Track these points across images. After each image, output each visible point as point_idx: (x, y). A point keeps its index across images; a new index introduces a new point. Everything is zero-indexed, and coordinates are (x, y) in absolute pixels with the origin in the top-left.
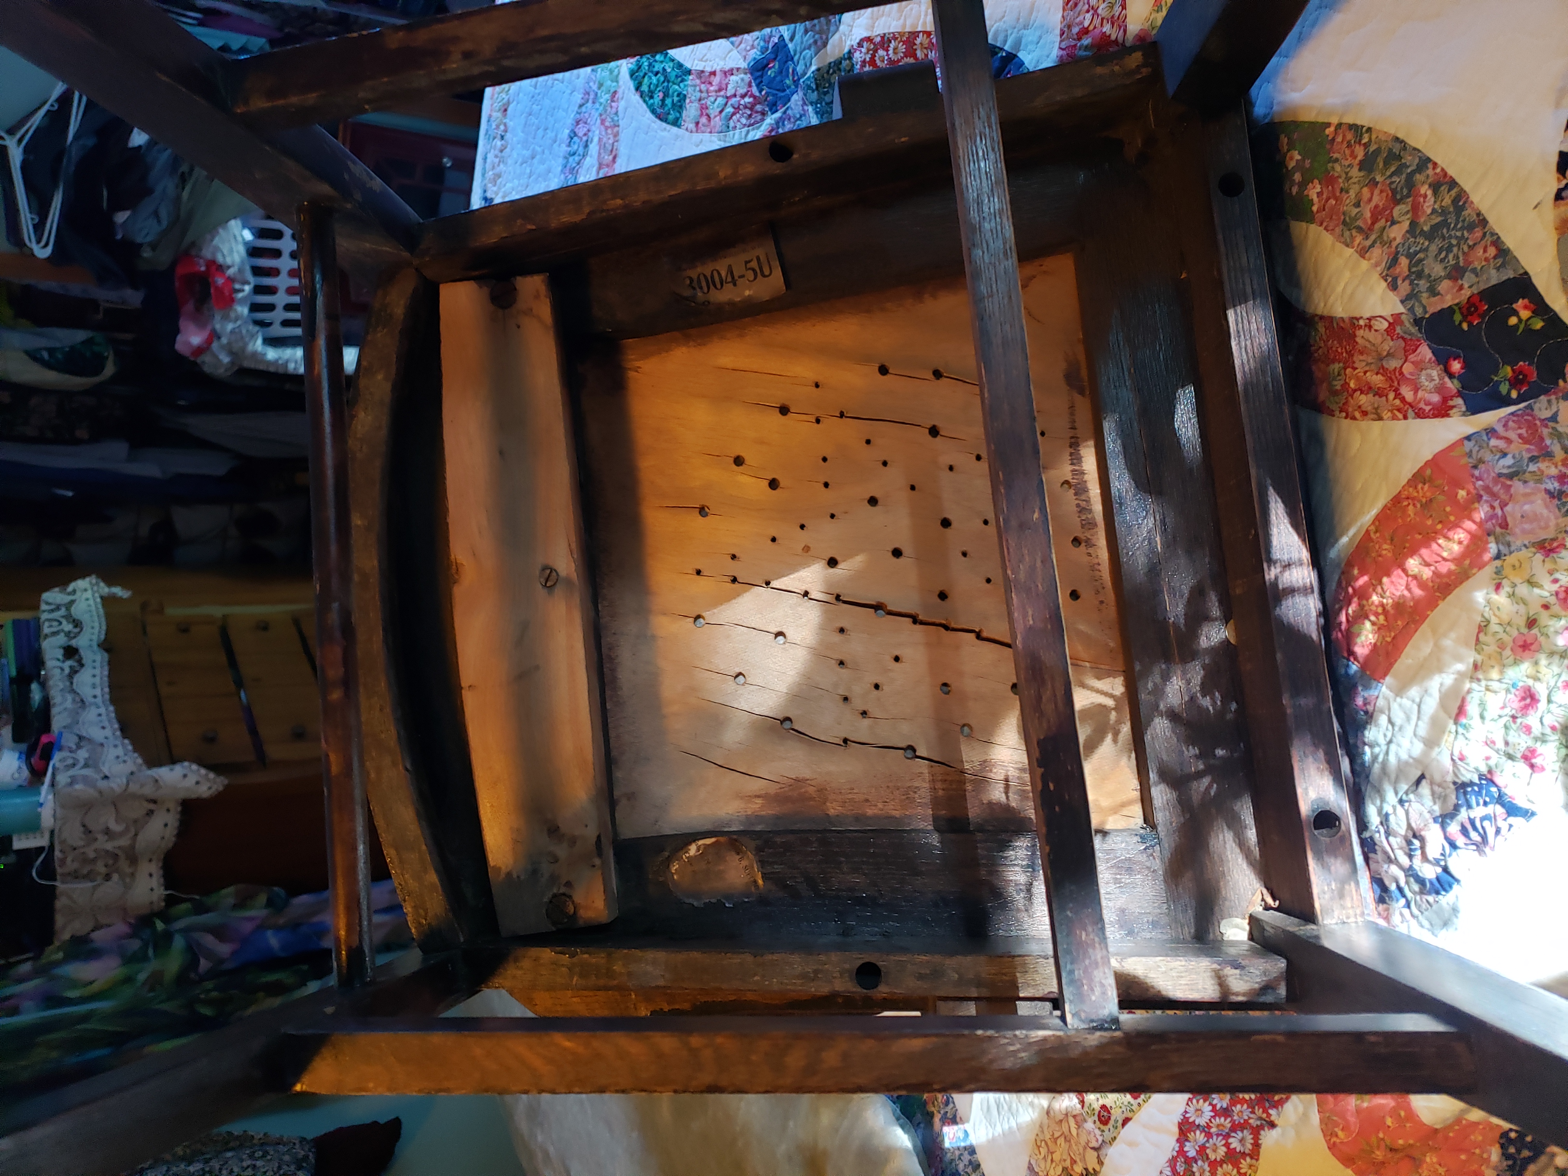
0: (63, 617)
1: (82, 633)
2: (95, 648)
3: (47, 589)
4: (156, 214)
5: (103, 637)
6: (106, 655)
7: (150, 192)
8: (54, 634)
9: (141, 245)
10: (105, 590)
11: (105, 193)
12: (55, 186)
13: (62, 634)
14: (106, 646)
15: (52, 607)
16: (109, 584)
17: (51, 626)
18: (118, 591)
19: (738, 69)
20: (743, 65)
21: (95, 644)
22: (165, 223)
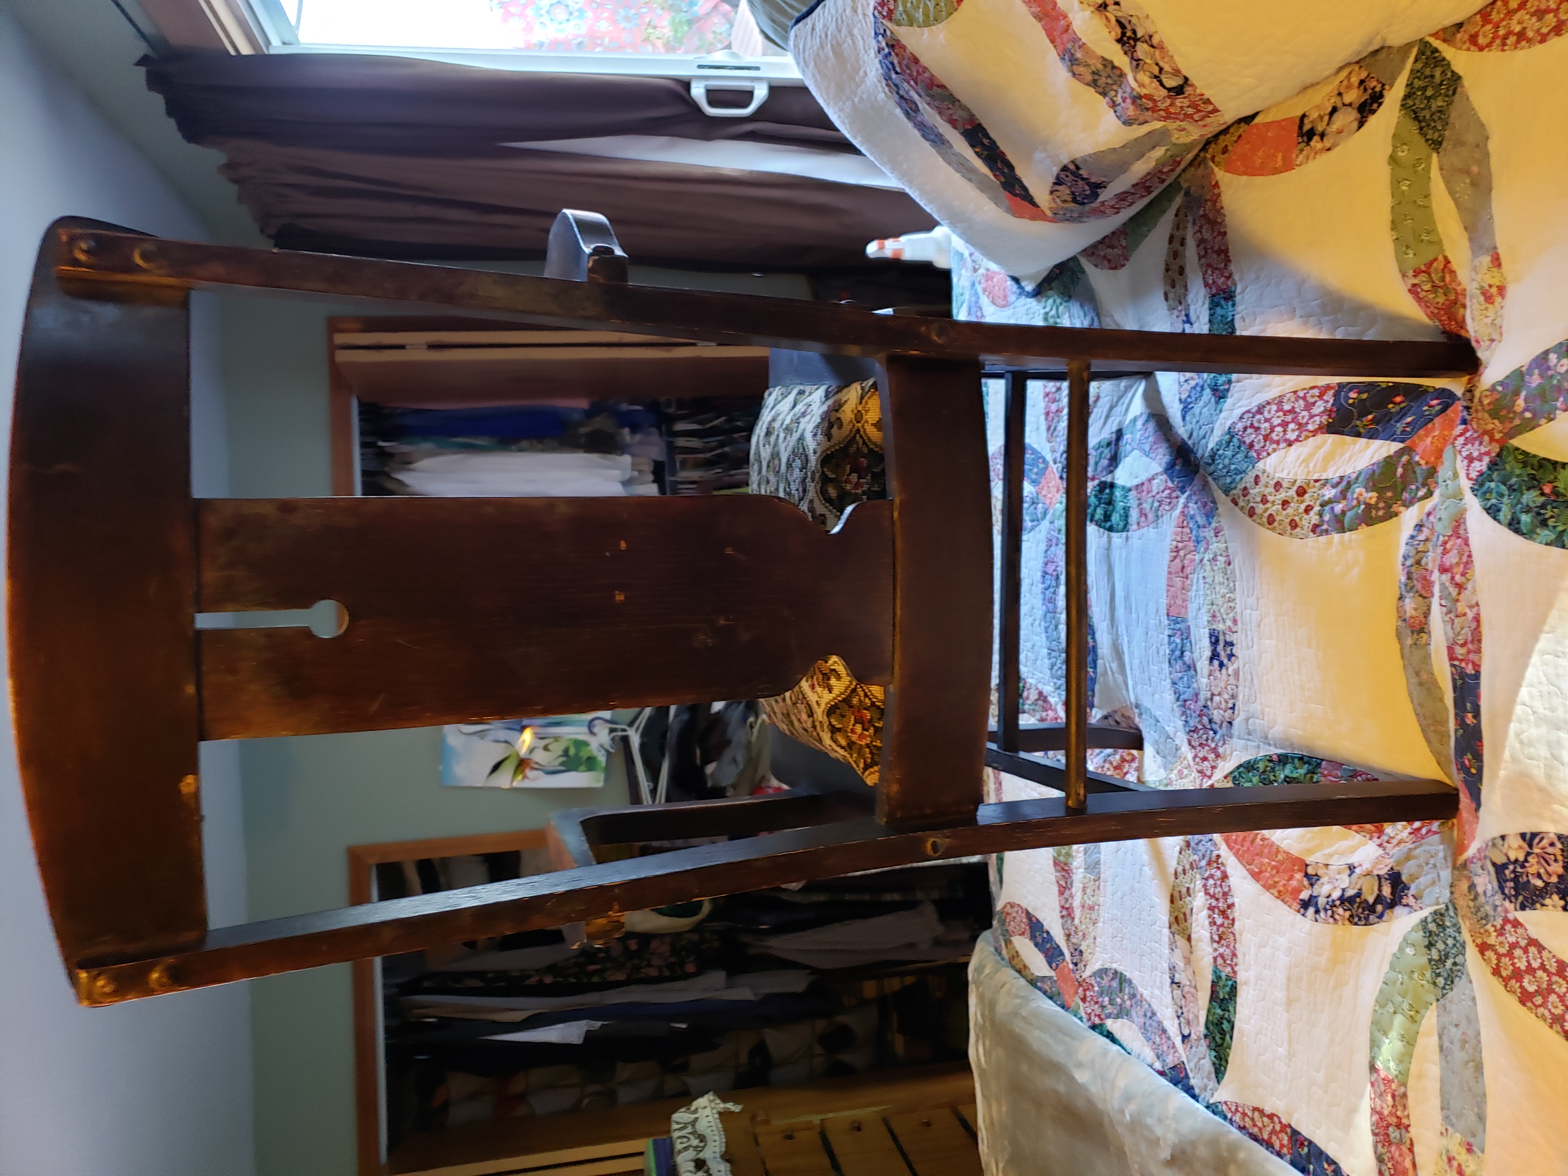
0: (690, 1133)
1: (707, 1148)
2: (719, 1160)
3: (675, 1111)
4: (734, 761)
5: (723, 1149)
6: (728, 1165)
7: (728, 743)
8: (686, 1149)
9: (725, 788)
10: (722, 1106)
11: (698, 752)
12: (664, 756)
13: (692, 1149)
14: (727, 1157)
15: (682, 1125)
16: (724, 1101)
17: (682, 1143)
18: (731, 1106)
19: (1157, 474)
20: (1160, 469)
21: (718, 1155)
22: (741, 767)
